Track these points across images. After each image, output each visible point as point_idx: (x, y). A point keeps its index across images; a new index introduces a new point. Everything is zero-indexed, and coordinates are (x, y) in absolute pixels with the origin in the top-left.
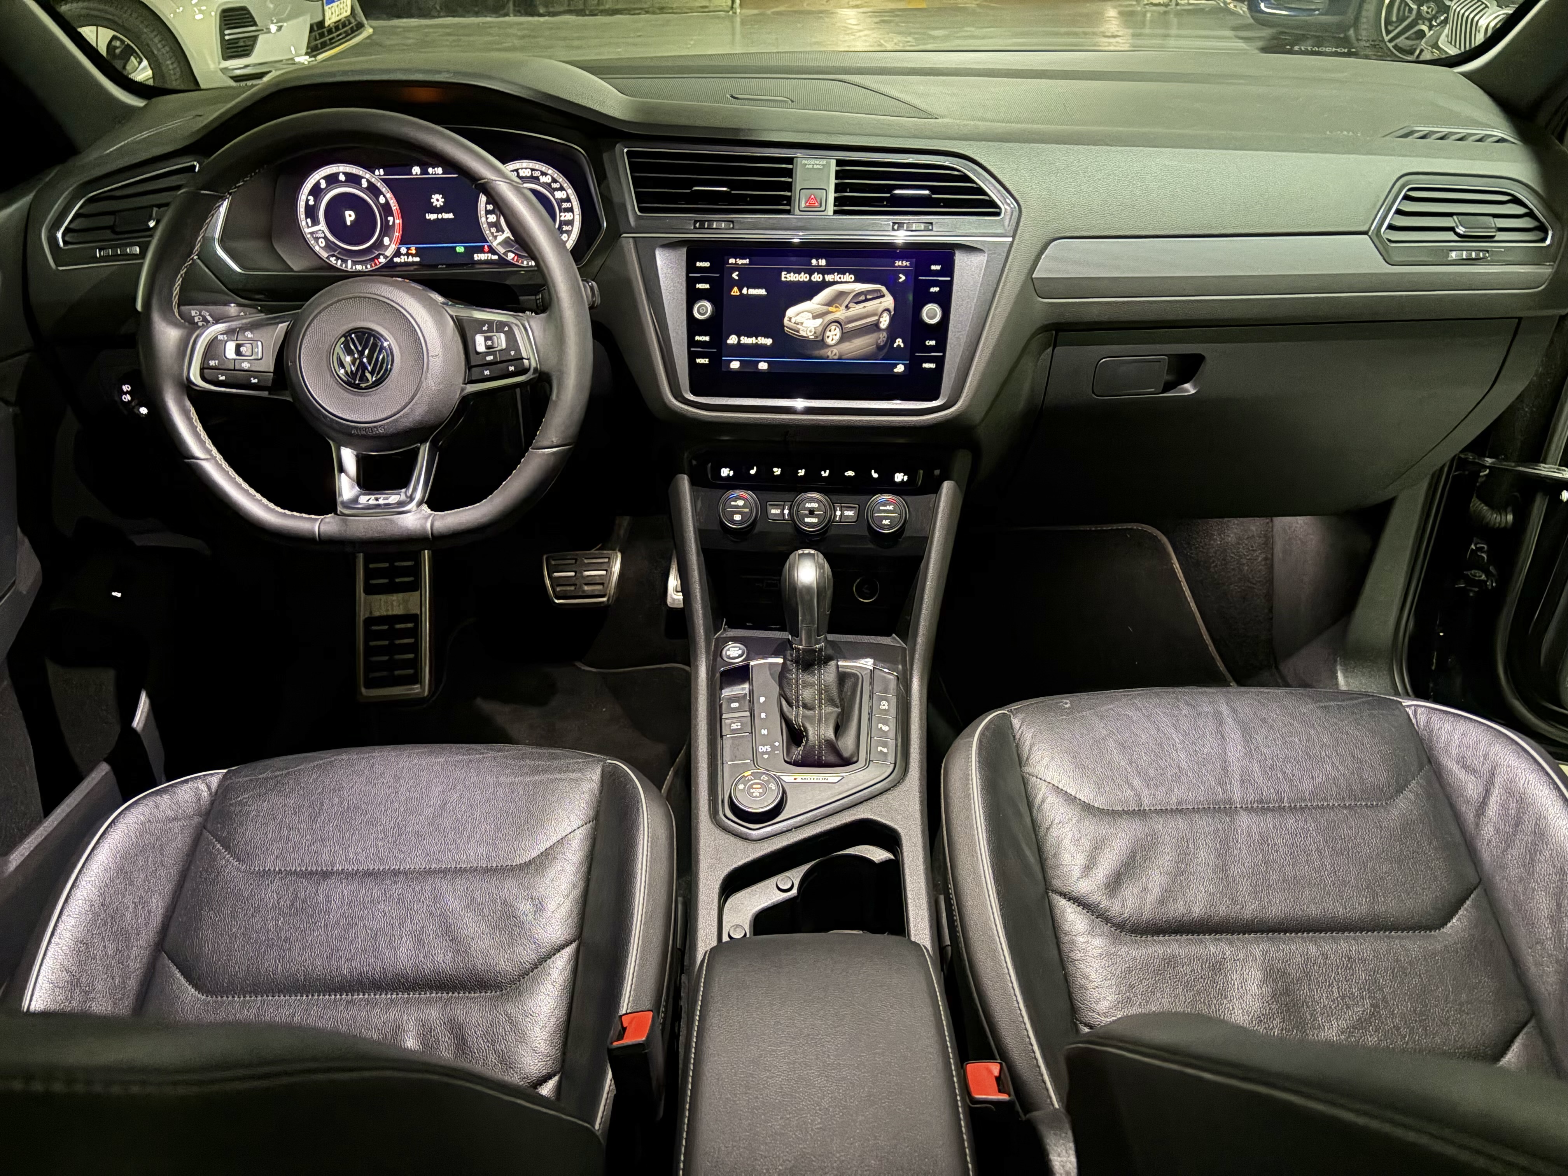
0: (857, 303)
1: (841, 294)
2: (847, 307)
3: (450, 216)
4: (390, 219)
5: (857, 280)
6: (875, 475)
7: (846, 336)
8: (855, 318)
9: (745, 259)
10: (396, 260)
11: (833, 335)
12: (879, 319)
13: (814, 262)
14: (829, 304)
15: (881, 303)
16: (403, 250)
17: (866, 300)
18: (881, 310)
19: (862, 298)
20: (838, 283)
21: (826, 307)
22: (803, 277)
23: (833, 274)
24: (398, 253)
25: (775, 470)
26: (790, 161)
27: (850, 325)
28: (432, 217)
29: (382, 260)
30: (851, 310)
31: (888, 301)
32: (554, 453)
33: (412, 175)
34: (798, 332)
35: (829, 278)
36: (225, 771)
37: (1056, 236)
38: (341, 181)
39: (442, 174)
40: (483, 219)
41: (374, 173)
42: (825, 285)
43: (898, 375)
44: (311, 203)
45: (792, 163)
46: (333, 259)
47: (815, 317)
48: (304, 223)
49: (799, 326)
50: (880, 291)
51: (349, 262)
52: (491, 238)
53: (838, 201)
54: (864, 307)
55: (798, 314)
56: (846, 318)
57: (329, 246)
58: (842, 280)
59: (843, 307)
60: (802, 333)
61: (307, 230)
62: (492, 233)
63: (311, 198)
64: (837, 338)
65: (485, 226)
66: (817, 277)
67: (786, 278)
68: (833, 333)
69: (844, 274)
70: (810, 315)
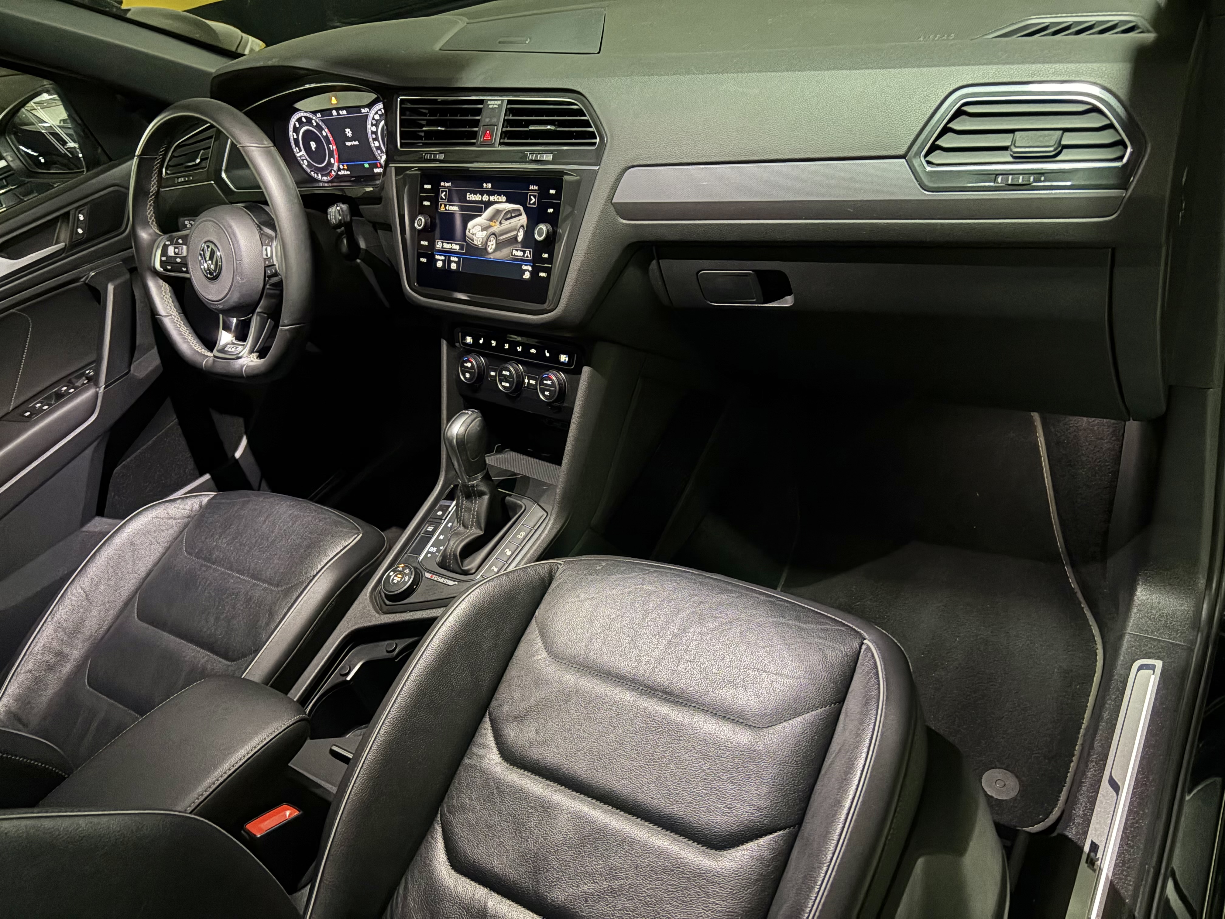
0: (506, 219)
1: (498, 212)
2: (501, 223)
3: (356, 143)
4: (331, 146)
5: (507, 201)
6: (548, 355)
7: (500, 246)
8: (505, 231)
9: (449, 182)
10: (339, 173)
11: (492, 245)
12: (517, 234)
13: (485, 185)
14: (491, 219)
15: (519, 220)
16: (341, 167)
17: (512, 217)
18: (519, 225)
19: (509, 216)
20: (496, 202)
21: (489, 222)
22: (478, 197)
23: (494, 195)
24: (339, 169)
25: (493, 342)
26: (481, 102)
27: (501, 238)
28: (348, 144)
29: (333, 173)
30: (503, 225)
31: (523, 219)
32: (288, 330)
33: (333, 116)
34: (473, 241)
35: (492, 198)
36: (215, 493)
37: (631, 164)
38: (304, 122)
39: (347, 114)
40: (372, 145)
41: (316, 115)
42: (489, 204)
43: (526, 281)
44: (295, 137)
45: (482, 104)
46: (312, 173)
47: (483, 230)
48: (295, 150)
49: (474, 237)
50: (519, 210)
51: (319, 175)
52: (379, 157)
53: (504, 134)
54: (510, 223)
55: (473, 227)
56: (500, 231)
57: (309, 165)
58: (500, 200)
59: (498, 223)
60: (475, 242)
61: (298, 155)
62: (379, 154)
63: (294, 134)
64: (494, 247)
65: (374, 149)
66: (485, 198)
67: (469, 198)
68: (491, 243)
69: (500, 196)
70: (480, 228)
